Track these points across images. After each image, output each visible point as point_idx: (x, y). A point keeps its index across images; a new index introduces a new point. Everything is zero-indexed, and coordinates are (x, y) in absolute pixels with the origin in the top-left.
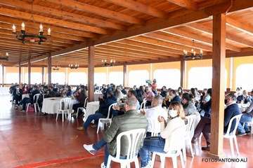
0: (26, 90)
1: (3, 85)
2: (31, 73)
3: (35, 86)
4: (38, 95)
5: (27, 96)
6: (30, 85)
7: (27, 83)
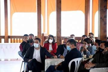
0: (51, 48)
1: (7, 38)
2: (63, 13)
3: (71, 41)
4: (77, 60)
5: (57, 61)
6: (59, 37)
7: (55, 35)
